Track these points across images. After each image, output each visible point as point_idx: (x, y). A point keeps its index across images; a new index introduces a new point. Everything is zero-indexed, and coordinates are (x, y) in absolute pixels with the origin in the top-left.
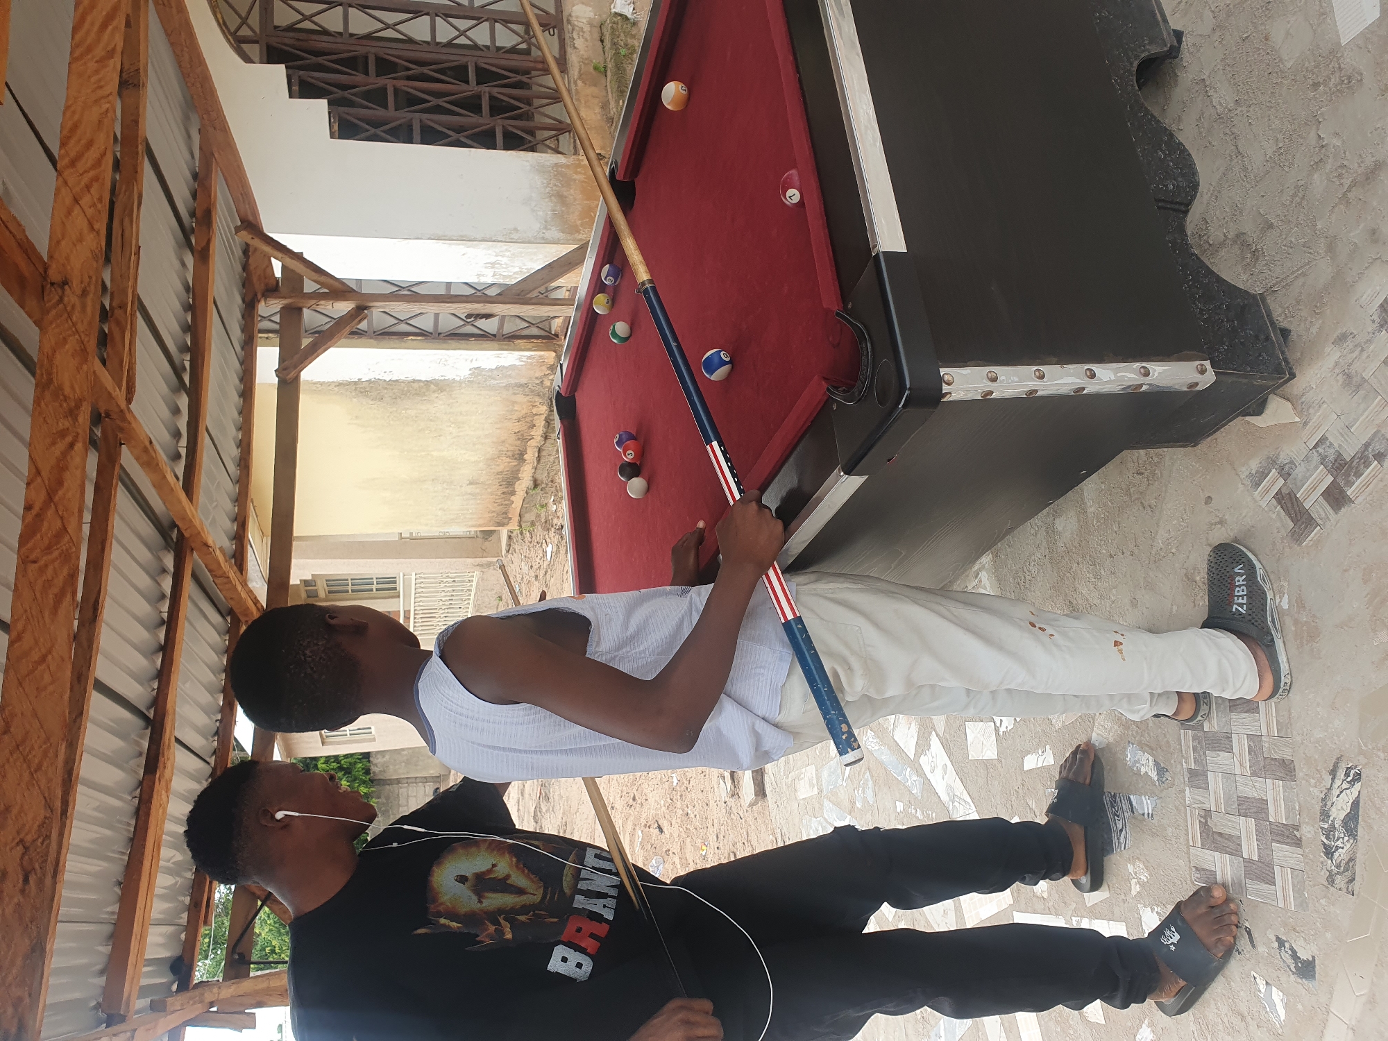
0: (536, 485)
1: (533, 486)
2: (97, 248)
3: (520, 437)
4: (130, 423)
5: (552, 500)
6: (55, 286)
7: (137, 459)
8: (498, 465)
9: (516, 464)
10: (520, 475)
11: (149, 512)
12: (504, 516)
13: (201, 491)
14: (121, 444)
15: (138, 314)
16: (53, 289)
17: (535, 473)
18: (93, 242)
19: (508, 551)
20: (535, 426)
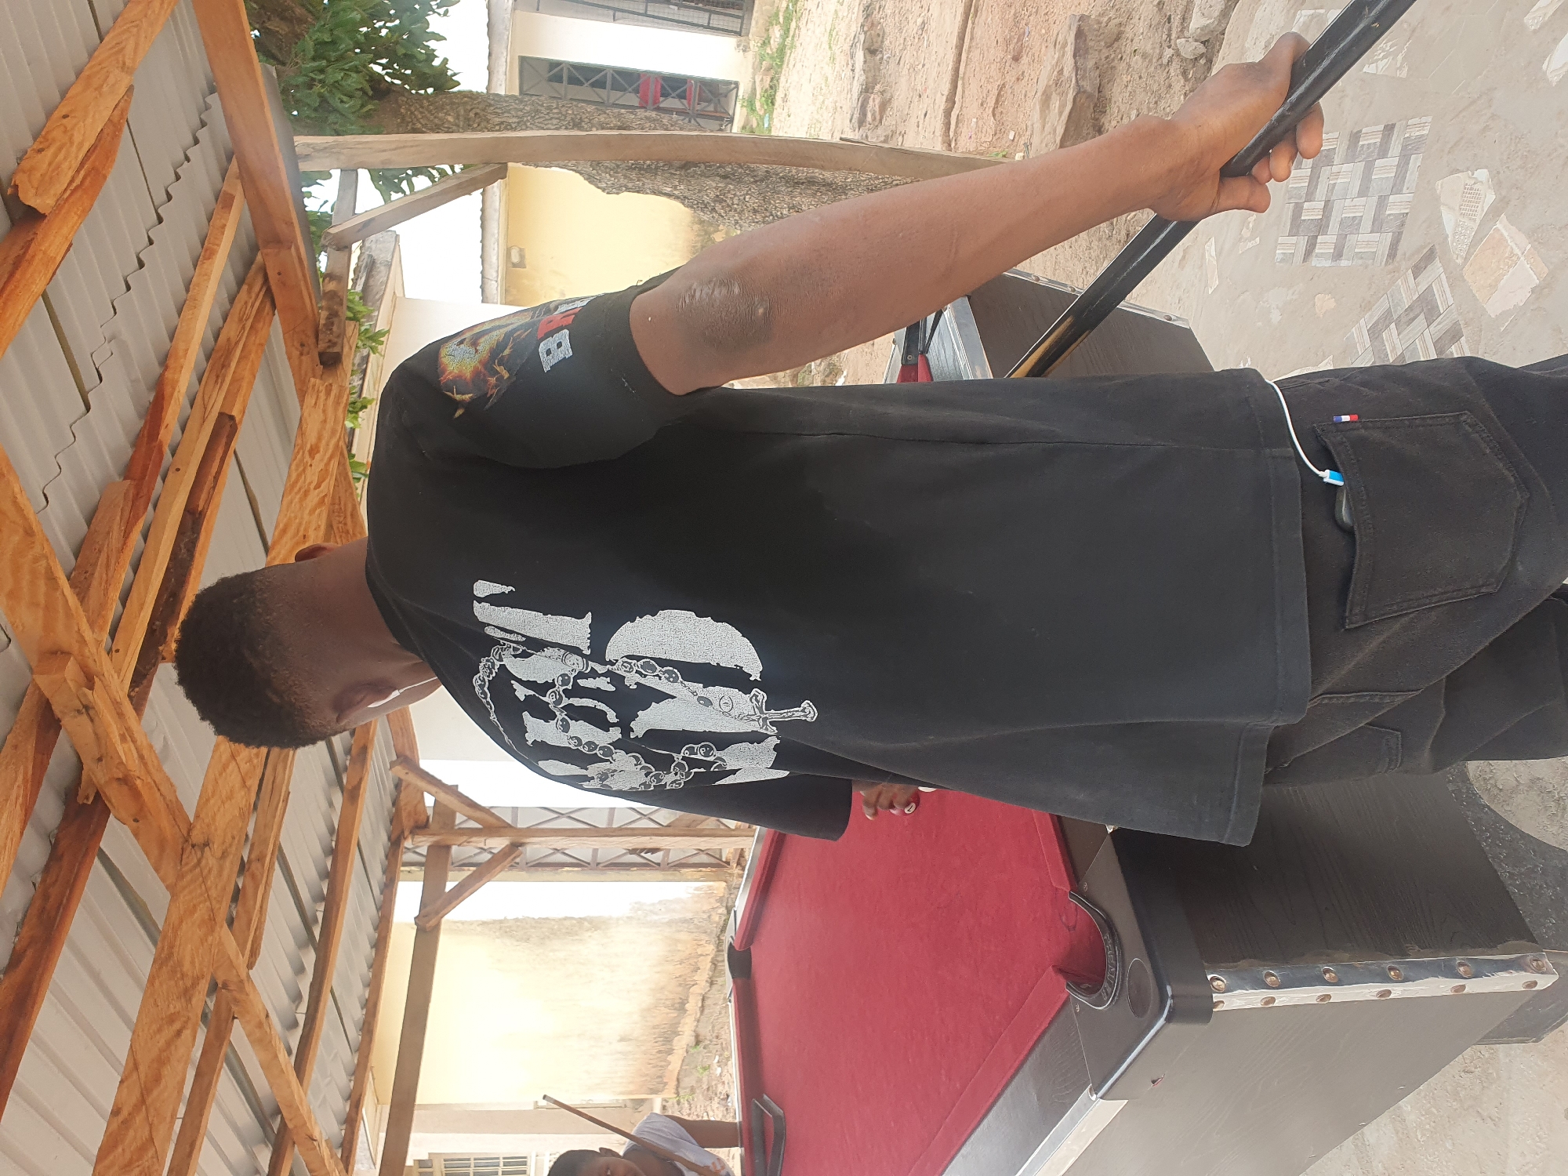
0: (698, 1043)
1: (694, 1043)
2: (246, 806)
4: (247, 994)
5: (716, 1060)
6: (196, 848)
7: (248, 1036)
8: (654, 1017)
9: (676, 1015)
10: (679, 1029)
11: (253, 1100)
12: (660, 1079)
13: (315, 1067)
14: (234, 1018)
15: (277, 865)
16: (193, 851)
17: (697, 1026)
18: (243, 799)
20: (699, 968)
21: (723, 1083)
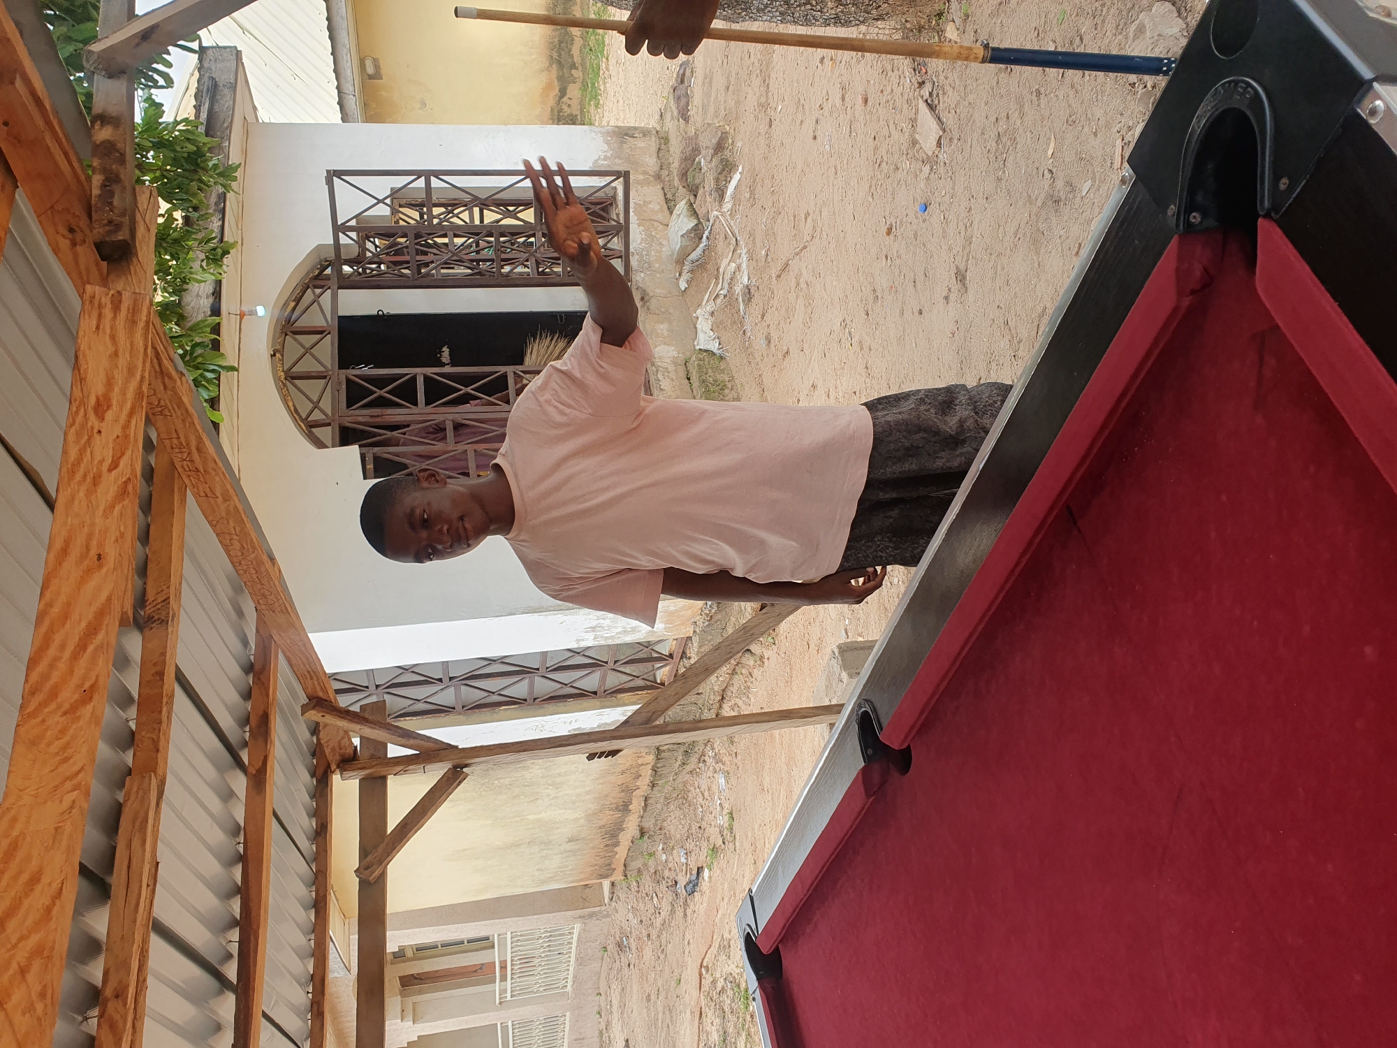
0: (642, 833)
1: (639, 835)
3: (623, 789)
5: (661, 848)
9: (620, 815)
12: (607, 868)
17: (641, 821)
19: (612, 899)
20: (641, 776)
21: (670, 869)
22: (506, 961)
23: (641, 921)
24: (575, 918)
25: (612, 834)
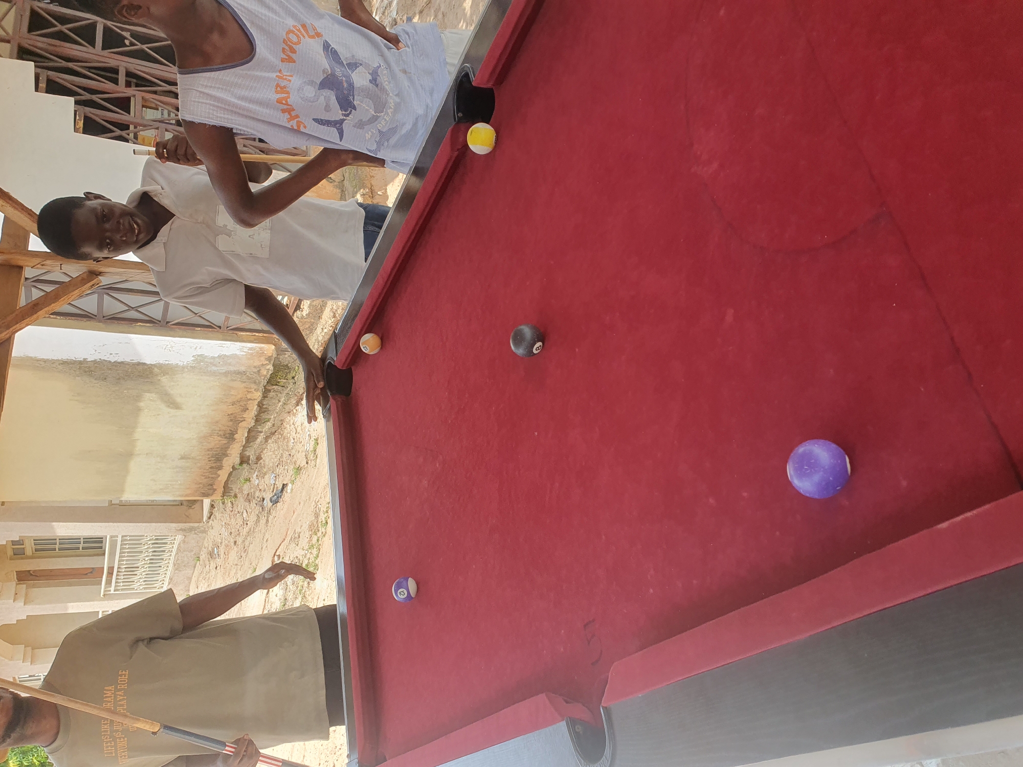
0: (242, 462)
1: (239, 462)
3: (232, 418)
5: (255, 475)
8: (209, 443)
9: (226, 442)
12: (210, 487)
17: (243, 450)
19: (209, 518)
20: (248, 409)
21: (260, 490)
22: (113, 567)
23: (231, 533)
24: (177, 530)
25: (218, 457)
